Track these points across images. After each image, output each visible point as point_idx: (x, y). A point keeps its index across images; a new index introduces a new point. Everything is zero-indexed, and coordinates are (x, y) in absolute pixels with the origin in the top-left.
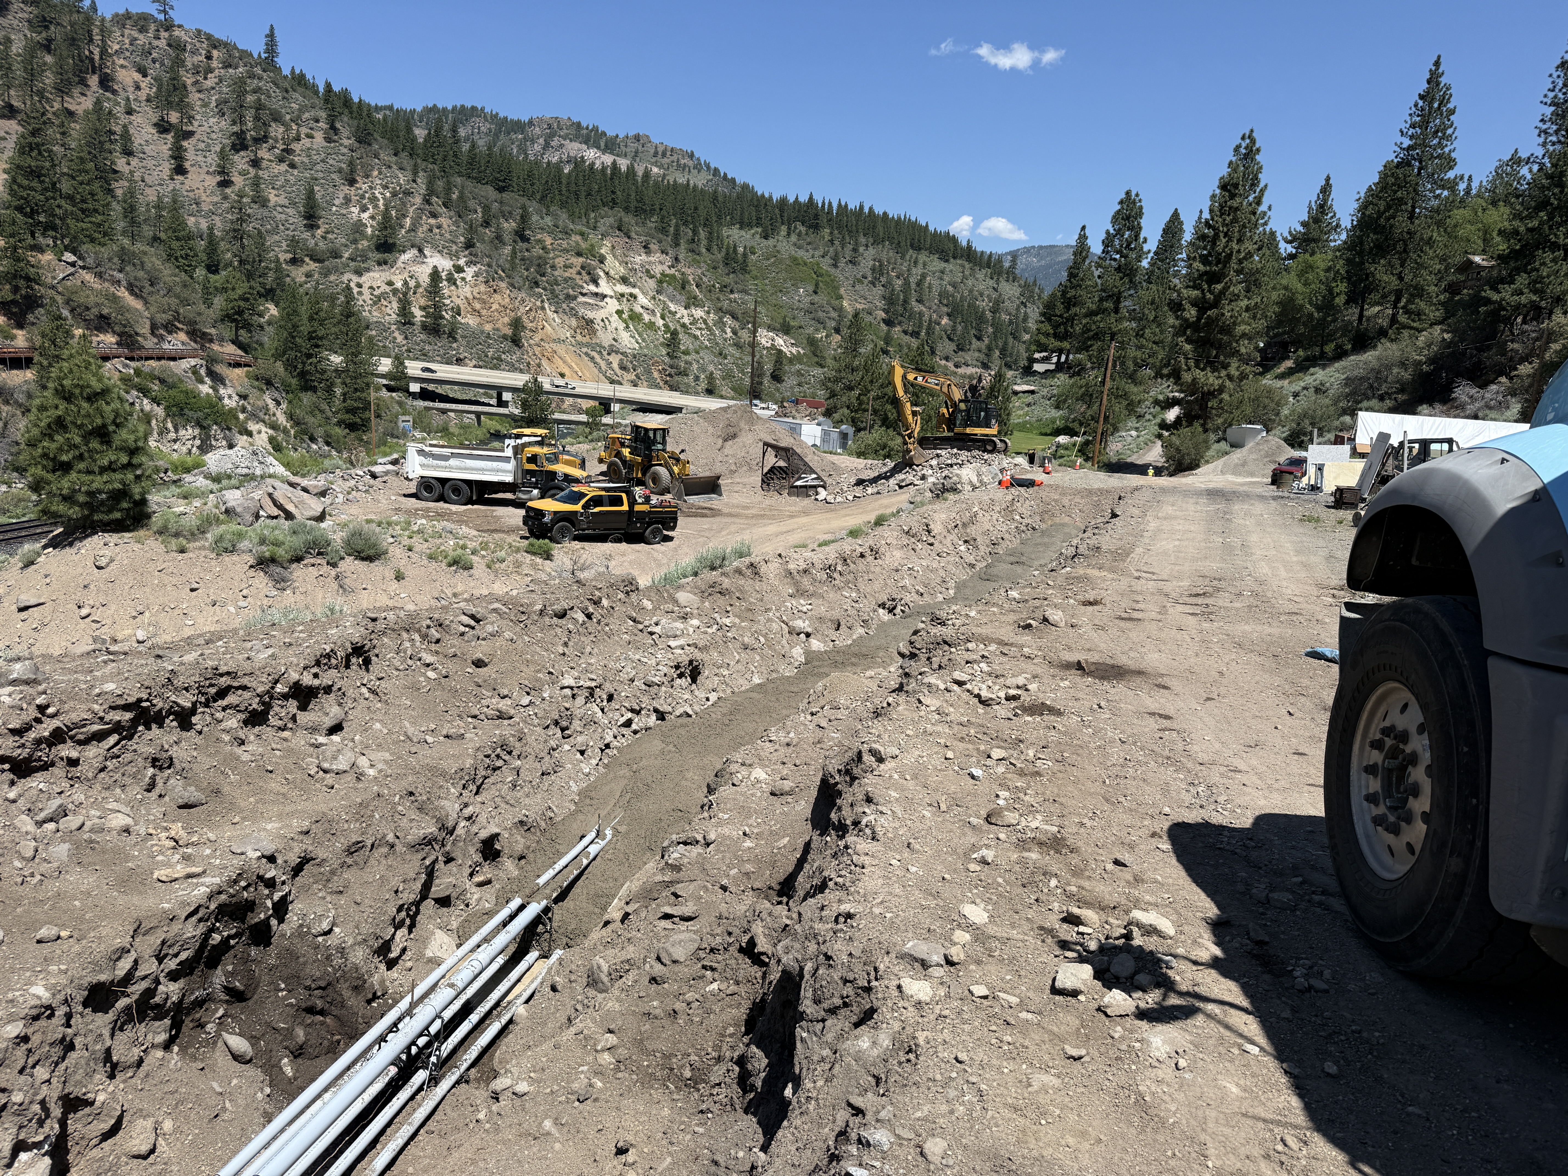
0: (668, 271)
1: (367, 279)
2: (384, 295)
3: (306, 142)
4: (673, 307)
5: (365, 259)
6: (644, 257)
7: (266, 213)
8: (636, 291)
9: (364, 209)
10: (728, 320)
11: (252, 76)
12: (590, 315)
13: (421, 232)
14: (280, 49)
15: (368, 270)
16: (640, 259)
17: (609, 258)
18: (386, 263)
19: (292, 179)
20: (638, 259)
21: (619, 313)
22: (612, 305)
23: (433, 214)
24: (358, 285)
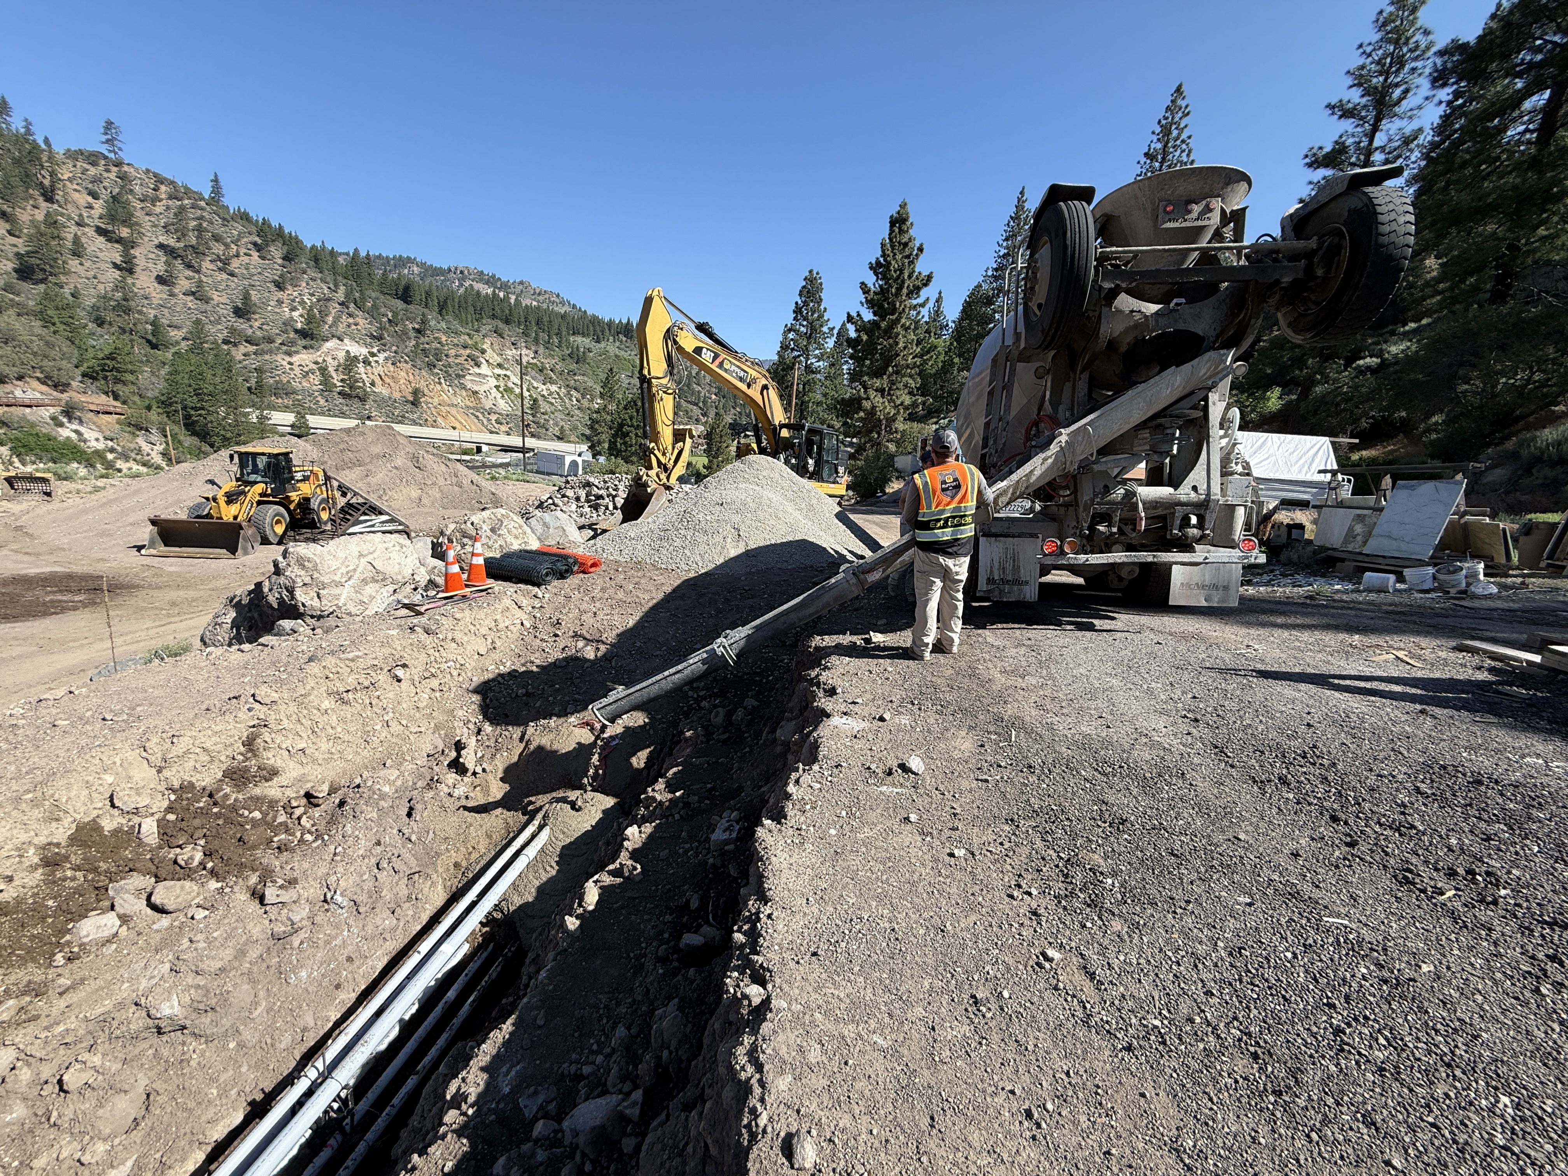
0: (531, 361)
1: (295, 359)
2: (311, 371)
3: (246, 259)
4: (535, 385)
5: (294, 344)
6: (514, 351)
7: (207, 307)
8: (508, 373)
9: (293, 309)
10: (573, 392)
11: (194, 205)
12: (476, 388)
13: (342, 327)
14: (223, 191)
15: (297, 352)
16: (511, 353)
17: (489, 351)
18: (312, 348)
19: (233, 285)
20: (509, 352)
21: (497, 387)
22: (493, 382)
23: (350, 315)
24: (290, 363)
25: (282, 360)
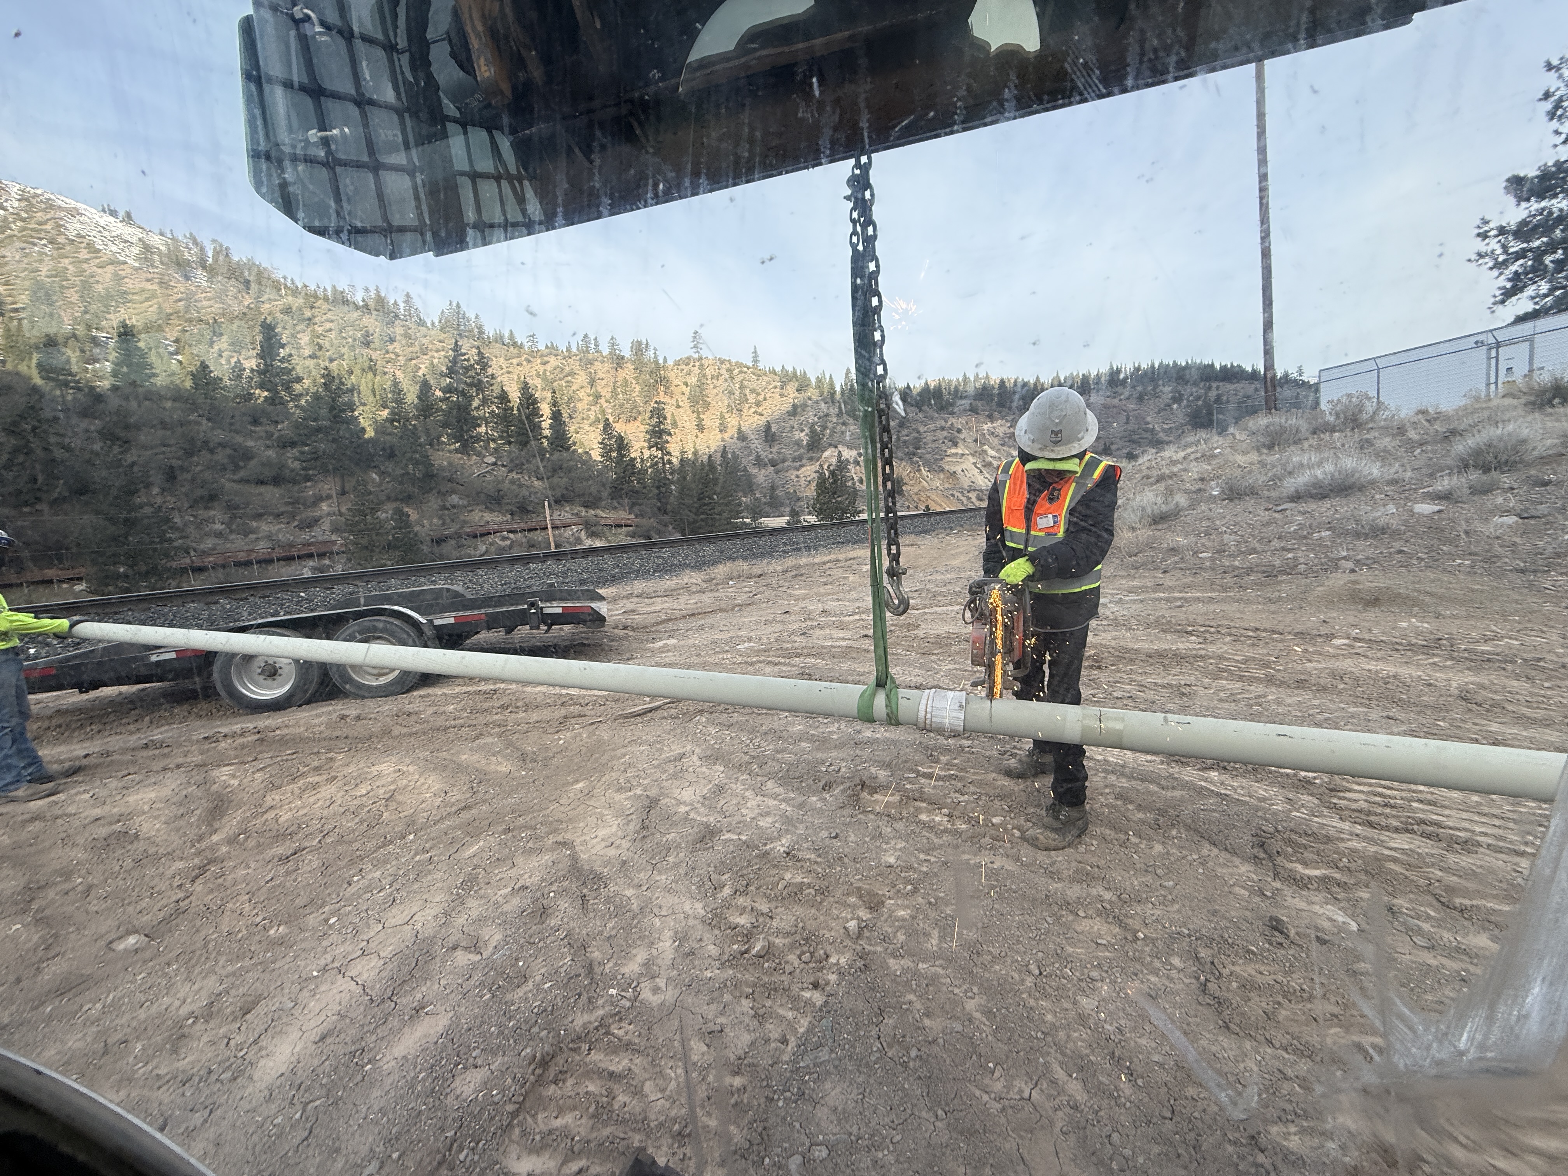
1: (801, 472)
2: (813, 480)
5: (800, 458)
6: (989, 425)
7: (744, 444)
9: (802, 431)
11: (741, 372)
12: (953, 469)
13: (836, 437)
14: (760, 359)
15: (802, 466)
16: (987, 426)
17: (965, 429)
18: (814, 459)
20: (985, 427)
21: (975, 464)
22: (971, 460)
23: (844, 424)
24: (798, 477)
25: (792, 474)
